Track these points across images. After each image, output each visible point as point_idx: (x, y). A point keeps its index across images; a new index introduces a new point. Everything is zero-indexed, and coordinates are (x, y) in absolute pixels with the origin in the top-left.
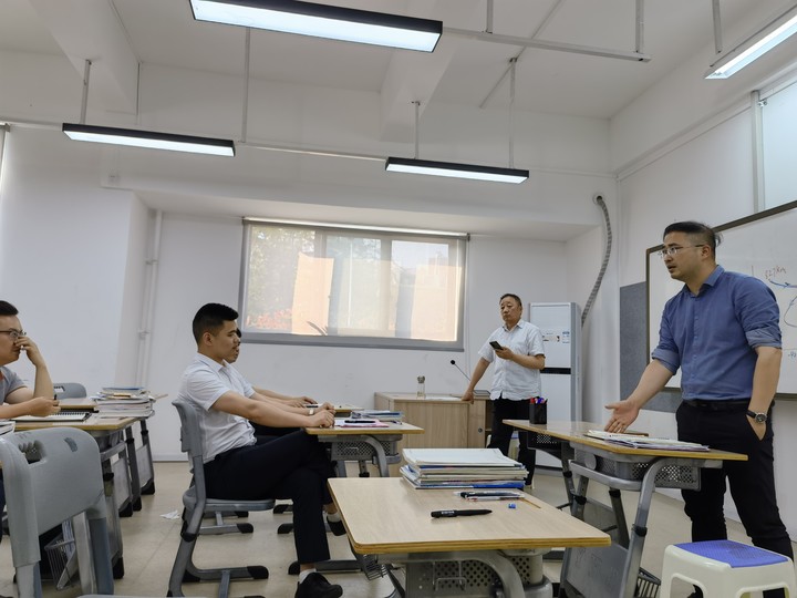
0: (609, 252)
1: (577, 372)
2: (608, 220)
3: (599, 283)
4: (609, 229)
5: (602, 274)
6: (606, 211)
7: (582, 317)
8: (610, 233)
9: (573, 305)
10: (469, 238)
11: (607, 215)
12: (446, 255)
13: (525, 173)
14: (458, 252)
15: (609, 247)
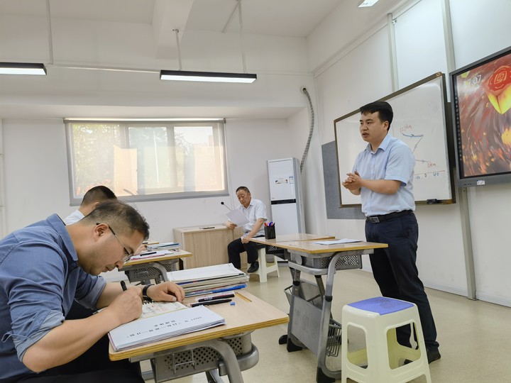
0: (313, 123)
1: (300, 201)
2: (311, 103)
3: (309, 143)
4: (312, 109)
5: (310, 138)
6: (309, 97)
7: (301, 167)
8: (313, 111)
9: (294, 159)
10: (225, 121)
11: (310, 100)
12: (212, 134)
13: (254, 76)
14: (219, 131)
15: (313, 120)
